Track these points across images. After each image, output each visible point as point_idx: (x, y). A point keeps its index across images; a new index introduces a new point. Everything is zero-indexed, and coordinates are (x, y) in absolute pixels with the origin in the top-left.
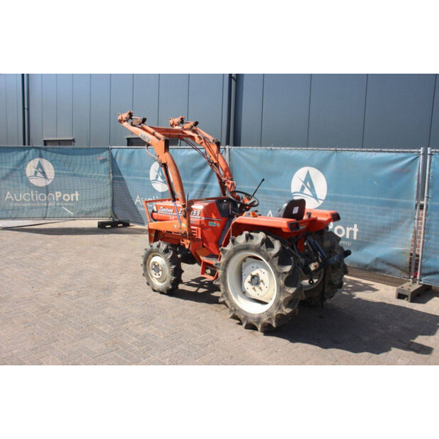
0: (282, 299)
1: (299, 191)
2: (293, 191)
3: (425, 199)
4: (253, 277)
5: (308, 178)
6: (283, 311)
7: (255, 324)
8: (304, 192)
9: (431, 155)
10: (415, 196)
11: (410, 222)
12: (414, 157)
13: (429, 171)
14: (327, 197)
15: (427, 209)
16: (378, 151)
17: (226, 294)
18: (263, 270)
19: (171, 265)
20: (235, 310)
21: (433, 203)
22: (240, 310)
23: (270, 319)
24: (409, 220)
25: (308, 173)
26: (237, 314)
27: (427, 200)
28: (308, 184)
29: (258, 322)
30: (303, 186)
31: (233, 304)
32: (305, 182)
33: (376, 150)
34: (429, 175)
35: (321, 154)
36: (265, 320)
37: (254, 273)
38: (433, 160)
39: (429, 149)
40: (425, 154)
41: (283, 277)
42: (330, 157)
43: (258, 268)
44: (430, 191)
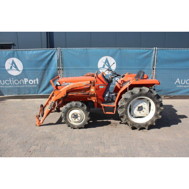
0: (158, 113)
1: (102, 67)
2: (99, 67)
3: (155, 66)
4: (139, 107)
5: (107, 61)
6: (159, 117)
7: (144, 127)
8: (105, 67)
9: (157, 50)
10: (152, 65)
11: (150, 75)
12: (151, 51)
13: (157, 56)
14: (116, 68)
15: (156, 69)
16: (138, 49)
17: (128, 118)
18: (145, 103)
19: (87, 112)
20: (133, 124)
21: (158, 67)
22: (136, 124)
23: (152, 123)
24: (149, 74)
25: (107, 59)
26: (134, 126)
27: (156, 67)
28: (107, 64)
29: (146, 126)
30: (104, 64)
31: (131, 122)
32: (105, 63)
33: (137, 48)
34: (157, 57)
35: (112, 50)
36: (150, 123)
37: (140, 105)
38: (158, 52)
39: (156, 48)
40: (155, 50)
41: (159, 103)
42: (117, 52)
43: (142, 103)
44: (157, 63)
